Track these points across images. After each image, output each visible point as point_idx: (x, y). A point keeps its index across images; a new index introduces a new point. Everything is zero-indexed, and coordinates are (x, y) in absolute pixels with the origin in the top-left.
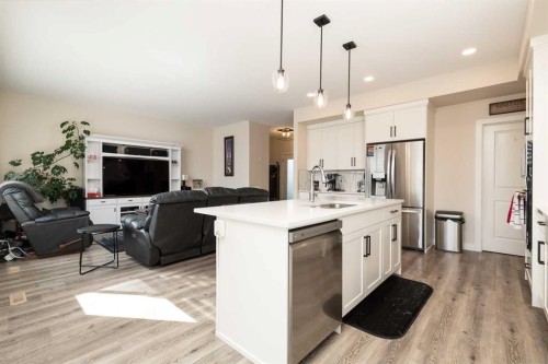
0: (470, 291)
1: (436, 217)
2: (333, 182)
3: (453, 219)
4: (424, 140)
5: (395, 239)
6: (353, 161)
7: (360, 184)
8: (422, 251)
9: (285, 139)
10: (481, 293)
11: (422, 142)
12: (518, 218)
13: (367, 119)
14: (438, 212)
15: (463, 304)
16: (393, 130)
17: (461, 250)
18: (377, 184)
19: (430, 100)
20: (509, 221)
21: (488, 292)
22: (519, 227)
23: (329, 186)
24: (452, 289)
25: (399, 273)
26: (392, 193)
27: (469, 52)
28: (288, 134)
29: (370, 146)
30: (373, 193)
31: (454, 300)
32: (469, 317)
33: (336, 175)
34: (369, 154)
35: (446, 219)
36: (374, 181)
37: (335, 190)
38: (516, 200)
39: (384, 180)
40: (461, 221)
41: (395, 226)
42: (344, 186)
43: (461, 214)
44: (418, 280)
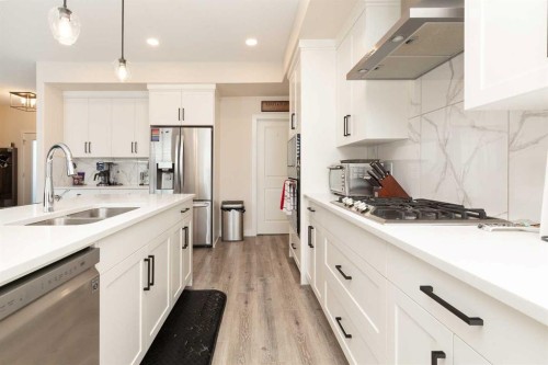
0: (256, 284)
1: (223, 209)
2: (106, 174)
3: (236, 209)
4: (211, 127)
5: (185, 246)
6: (134, 147)
7: (143, 176)
8: (210, 247)
9: (27, 108)
10: (266, 284)
11: (210, 129)
12: (289, 205)
13: (152, 95)
14: (224, 203)
15: (255, 304)
16: (181, 113)
17: (243, 238)
18: (164, 175)
19: (217, 85)
20: (282, 208)
21: (271, 280)
22: (290, 213)
23: (100, 179)
24: (243, 289)
25: (191, 284)
26: (180, 187)
27: (251, 42)
28: (33, 102)
29: (155, 128)
30: (159, 187)
31: (246, 303)
32: (263, 322)
33: (109, 164)
34: (154, 139)
35: (229, 209)
36: (160, 171)
37: (109, 184)
38: (287, 188)
39: (171, 171)
40: (242, 210)
41: (186, 228)
42: (122, 178)
43: (241, 202)
44: (210, 288)
